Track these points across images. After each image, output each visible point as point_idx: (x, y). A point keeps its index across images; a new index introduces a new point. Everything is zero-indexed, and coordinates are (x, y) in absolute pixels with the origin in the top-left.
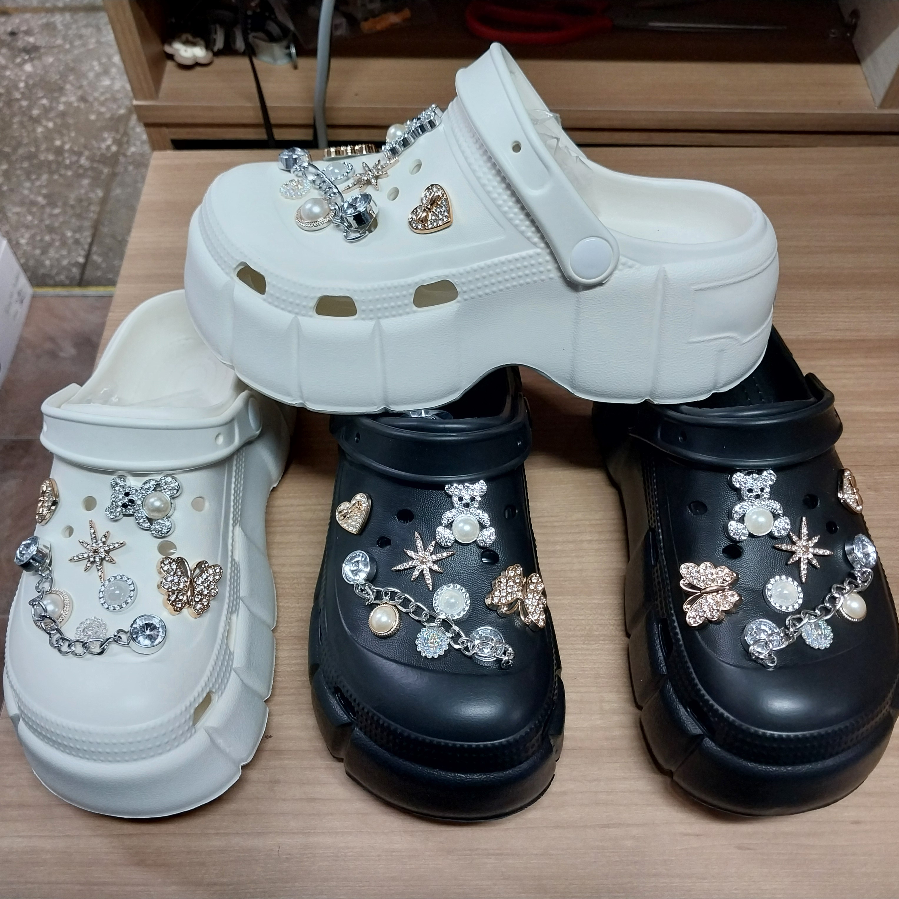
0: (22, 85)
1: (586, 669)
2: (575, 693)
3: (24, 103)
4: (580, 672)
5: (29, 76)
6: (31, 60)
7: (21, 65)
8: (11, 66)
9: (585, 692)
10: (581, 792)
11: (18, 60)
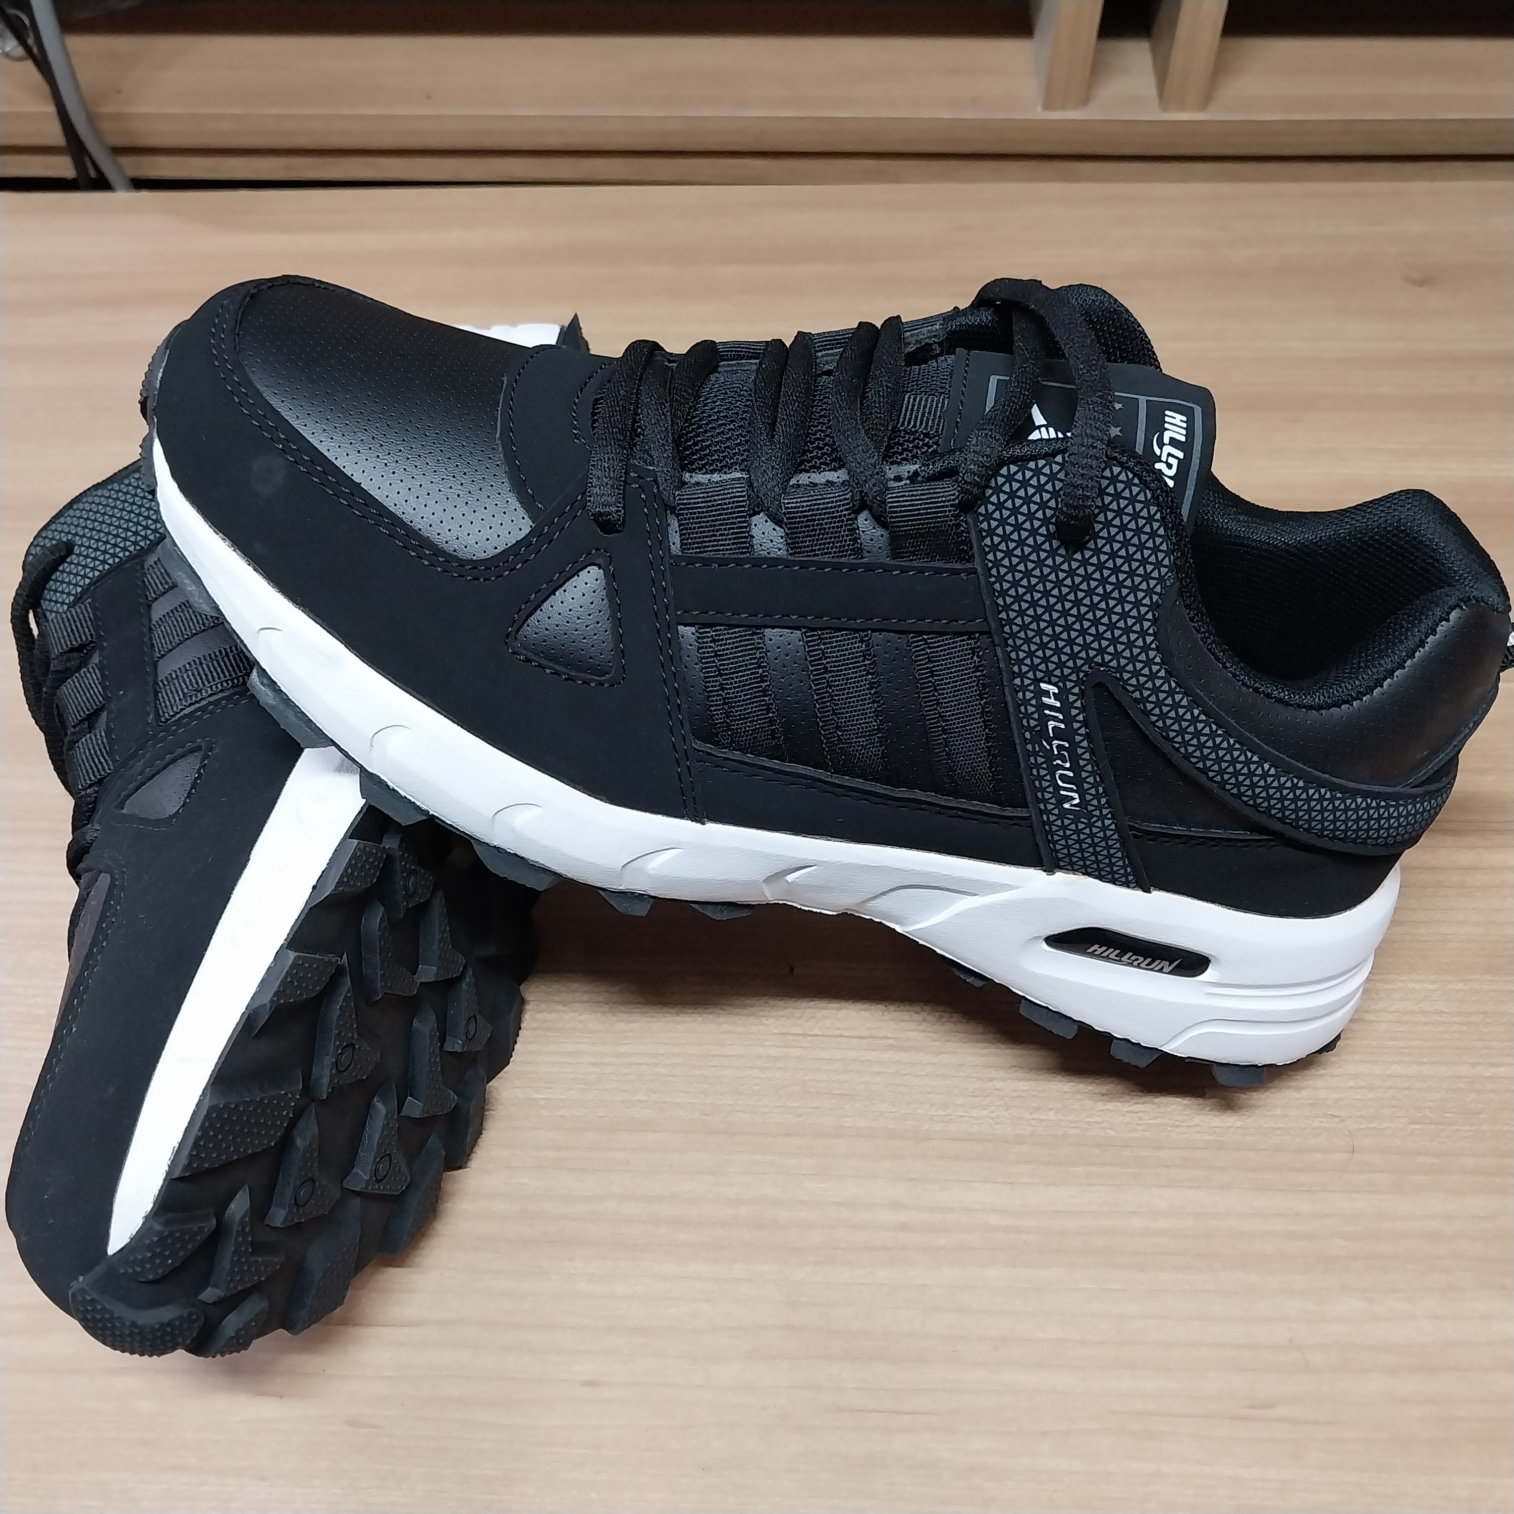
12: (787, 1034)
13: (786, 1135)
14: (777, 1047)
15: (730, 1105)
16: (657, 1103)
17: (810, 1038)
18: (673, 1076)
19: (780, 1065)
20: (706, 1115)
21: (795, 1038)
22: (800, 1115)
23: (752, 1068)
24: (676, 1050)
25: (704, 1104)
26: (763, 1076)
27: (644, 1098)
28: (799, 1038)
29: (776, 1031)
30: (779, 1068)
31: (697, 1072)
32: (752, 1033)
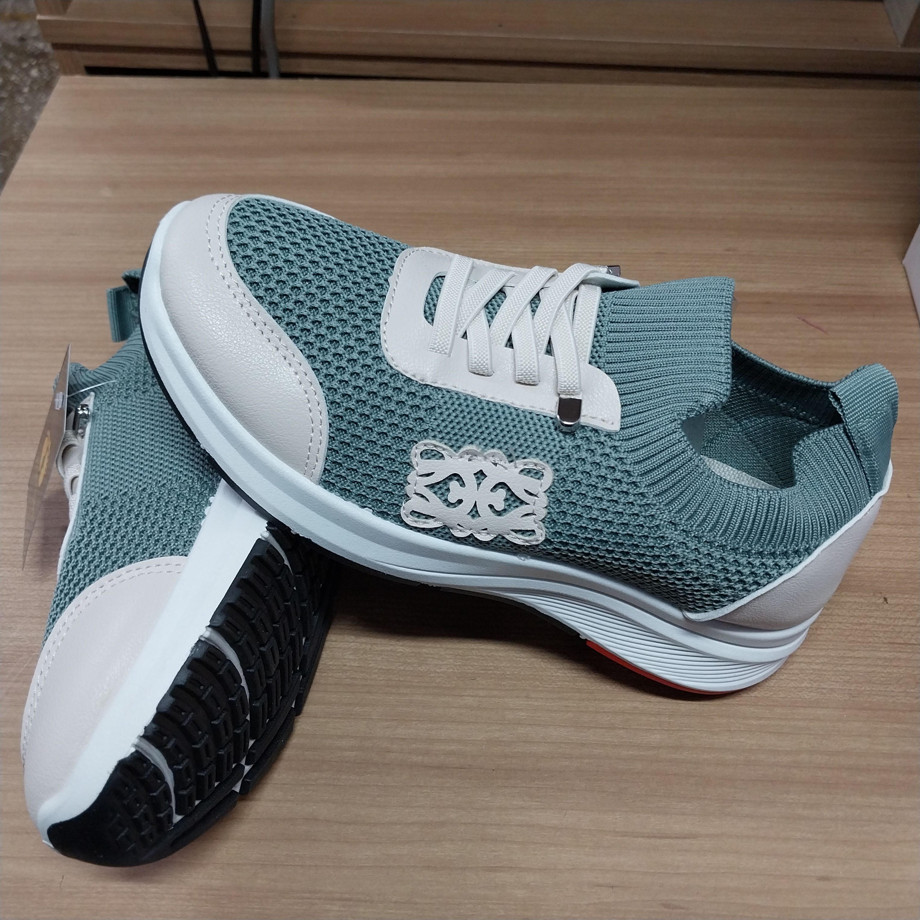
0: (26, 90)
1: (490, 668)
2: (472, 696)
3: (27, 108)
4: (482, 672)
5: (34, 81)
6: (38, 65)
7: (27, 71)
8: (17, 70)
9: (486, 697)
10: (465, 824)
11: (25, 65)
12: (894, 643)
13: (911, 711)
14: (890, 652)
15: (868, 691)
16: (819, 688)
17: (910, 646)
18: (824, 671)
19: (895, 664)
20: (854, 697)
21: (900, 646)
22: (917, 698)
23: (876, 666)
24: (821, 653)
25: (851, 690)
26: (885, 671)
27: (809, 685)
28: (903, 646)
29: (885, 641)
30: (895, 666)
31: (840, 669)
32: (870, 642)
